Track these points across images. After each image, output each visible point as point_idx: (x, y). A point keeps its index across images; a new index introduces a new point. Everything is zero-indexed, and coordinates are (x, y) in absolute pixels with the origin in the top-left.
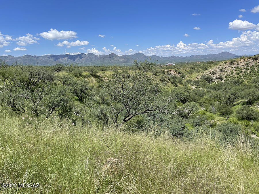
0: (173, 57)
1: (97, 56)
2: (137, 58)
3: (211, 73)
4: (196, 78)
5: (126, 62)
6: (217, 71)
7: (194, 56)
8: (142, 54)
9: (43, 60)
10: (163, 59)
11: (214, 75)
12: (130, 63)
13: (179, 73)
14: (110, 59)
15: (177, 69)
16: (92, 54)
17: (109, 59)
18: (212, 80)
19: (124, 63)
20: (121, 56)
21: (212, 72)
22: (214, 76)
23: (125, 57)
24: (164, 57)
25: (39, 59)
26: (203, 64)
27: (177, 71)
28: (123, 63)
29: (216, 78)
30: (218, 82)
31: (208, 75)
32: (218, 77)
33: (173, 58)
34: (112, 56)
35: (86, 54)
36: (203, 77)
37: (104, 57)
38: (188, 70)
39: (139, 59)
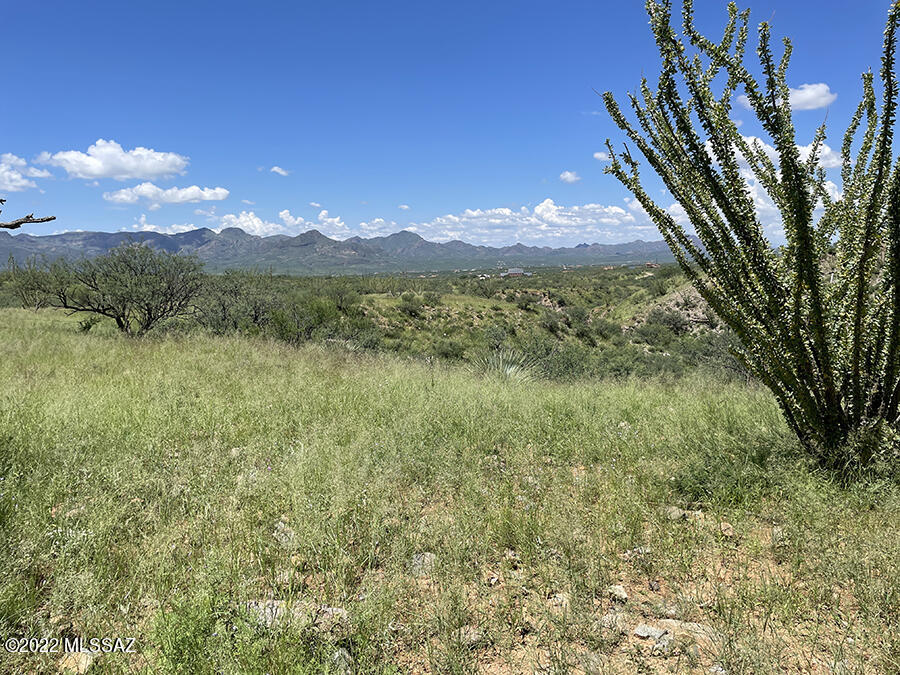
0: (519, 247)
1: (257, 238)
2: (399, 250)
3: (678, 304)
4: (634, 319)
5: (361, 261)
6: (696, 298)
7: (586, 245)
8: (415, 237)
9: (53, 249)
10: (486, 255)
11: (690, 312)
12: (375, 266)
13: (561, 303)
14: (304, 249)
15: (553, 290)
16: (238, 232)
17: (300, 248)
18: (684, 327)
19: (353, 266)
20: (343, 240)
21: (681, 301)
22: (689, 315)
23: (355, 244)
24: (490, 250)
25: (40, 247)
26: (627, 275)
27: (553, 296)
28: (349, 263)
29: (696, 322)
30: (702, 332)
31: (669, 309)
32: (702, 316)
33: (521, 251)
34: (311, 239)
35: (217, 231)
36: (656, 316)
37: (281, 244)
38: (588, 294)
39: (404, 253)
